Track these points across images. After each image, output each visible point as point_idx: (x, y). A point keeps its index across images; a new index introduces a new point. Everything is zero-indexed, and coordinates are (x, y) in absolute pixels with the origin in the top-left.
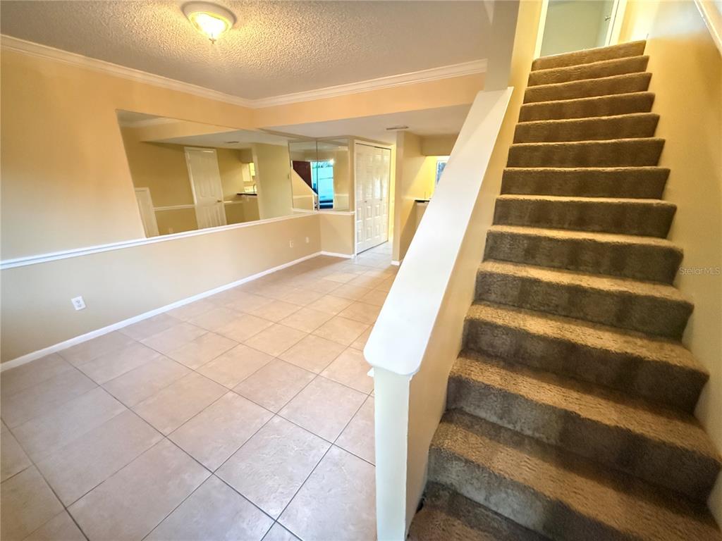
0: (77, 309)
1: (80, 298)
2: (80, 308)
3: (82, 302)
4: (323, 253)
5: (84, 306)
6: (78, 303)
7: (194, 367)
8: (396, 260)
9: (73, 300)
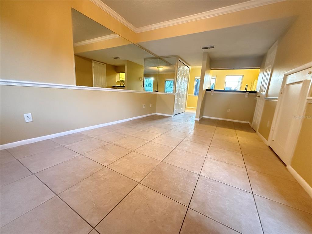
0: (27, 121)
1: (30, 114)
2: (29, 121)
3: (31, 117)
4: (157, 114)
5: (31, 120)
6: (28, 117)
7: (106, 164)
8: (198, 118)
9: (25, 115)
